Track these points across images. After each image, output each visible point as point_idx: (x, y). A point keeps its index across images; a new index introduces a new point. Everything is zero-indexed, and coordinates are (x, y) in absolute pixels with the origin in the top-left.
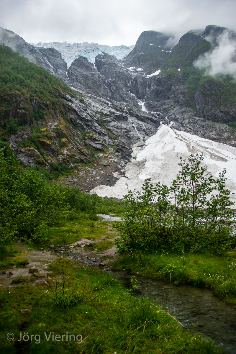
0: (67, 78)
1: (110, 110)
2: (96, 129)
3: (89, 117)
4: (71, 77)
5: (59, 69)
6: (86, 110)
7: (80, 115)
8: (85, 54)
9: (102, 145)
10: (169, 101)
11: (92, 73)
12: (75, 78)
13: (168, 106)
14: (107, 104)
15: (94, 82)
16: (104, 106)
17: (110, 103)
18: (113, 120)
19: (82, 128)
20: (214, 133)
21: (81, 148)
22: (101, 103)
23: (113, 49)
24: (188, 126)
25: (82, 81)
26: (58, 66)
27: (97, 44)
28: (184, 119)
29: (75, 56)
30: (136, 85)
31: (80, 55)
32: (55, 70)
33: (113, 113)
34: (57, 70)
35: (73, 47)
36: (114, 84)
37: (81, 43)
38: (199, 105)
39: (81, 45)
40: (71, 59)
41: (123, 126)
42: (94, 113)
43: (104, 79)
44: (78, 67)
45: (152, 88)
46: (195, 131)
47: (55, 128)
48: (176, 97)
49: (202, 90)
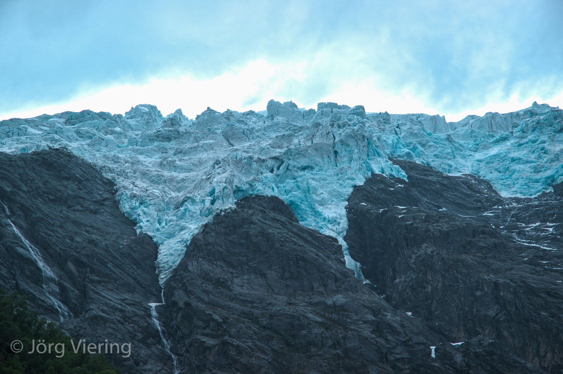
0: (160, 341)
4: (182, 338)
5: (99, 288)
8: (280, 179)
11: (329, 302)
23: (471, 134)
26: (98, 266)
27: (359, 111)
29: (212, 193)
31: (244, 187)
34: (84, 292)
35: (197, 140)
37: (251, 113)
39: (252, 122)
40: (182, 217)
43: (415, 339)
44: (230, 264)
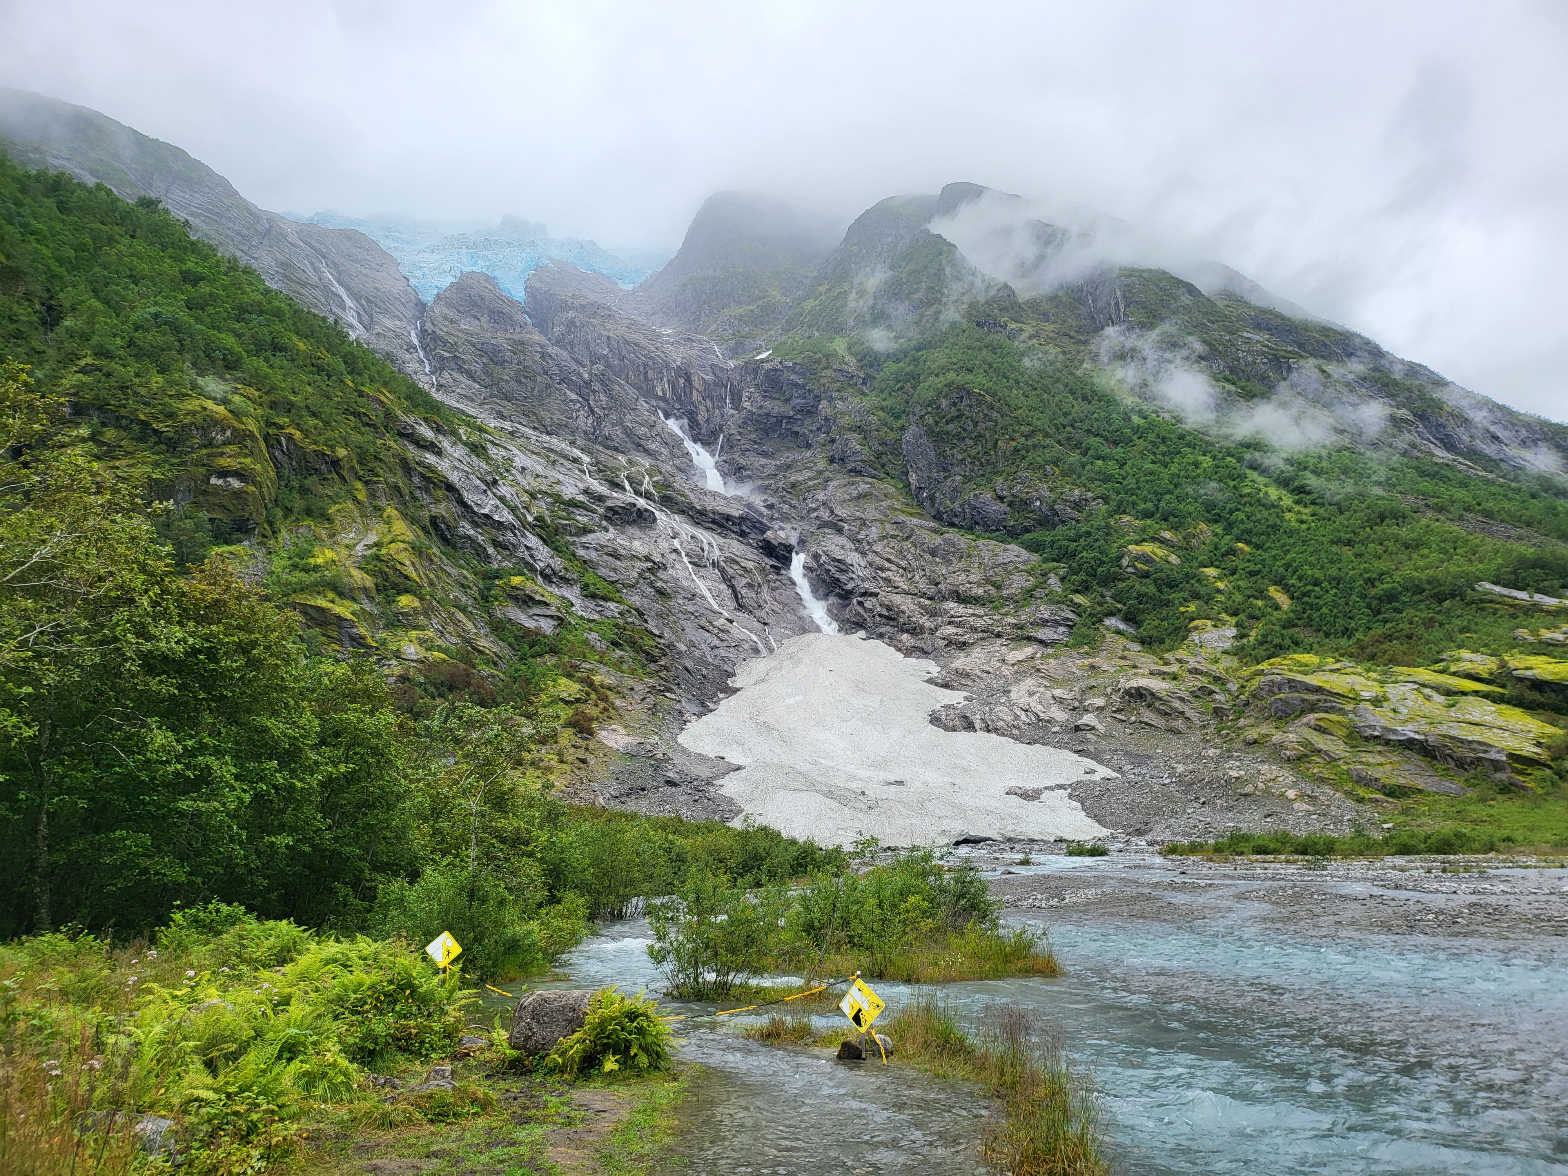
1: (586, 485)
2: (535, 561)
3: (506, 512)
4: (431, 350)
5: (381, 316)
6: (495, 482)
7: (469, 503)
9: (556, 623)
10: (808, 454)
11: (516, 338)
12: (447, 355)
13: (807, 474)
14: (575, 460)
15: (525, 374)
16: (561, 469)
17: (586, 459)
18: (600, 526)
19: (478, 555)
20: (972, 578)
21: (475, 634)
22: (552, 457)
24: (878, 547)
25: (477, 368)
26: (380, 304)
28: (864, 523)
30: (688, 391)
32: (365, 318)
33: (601, 499)
34: (371, 318)
36: (603, 383)
38: (919, 473)
41: (639, 547)
42: (526, 498)
43: (563, 363)
44: (459, 311)
45: (746, 405)
46: (905, 569)
47: (369, 552)
48: (833, 441)
49: (930, 420)
